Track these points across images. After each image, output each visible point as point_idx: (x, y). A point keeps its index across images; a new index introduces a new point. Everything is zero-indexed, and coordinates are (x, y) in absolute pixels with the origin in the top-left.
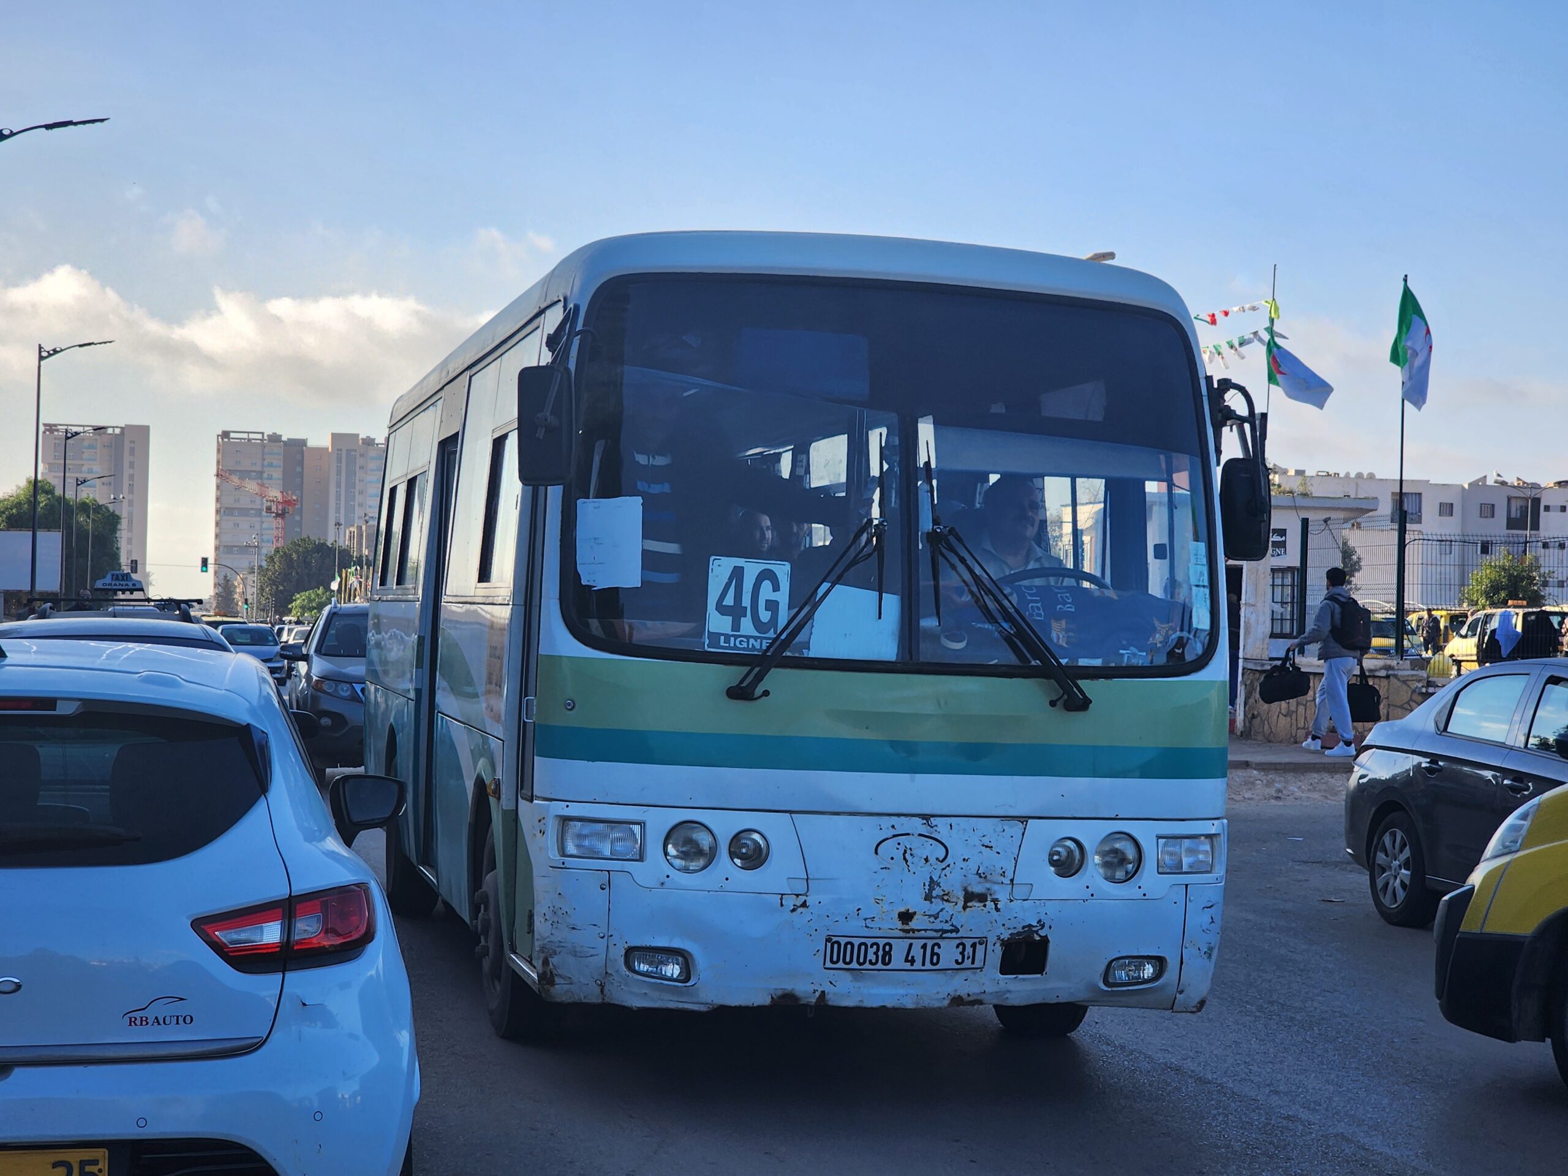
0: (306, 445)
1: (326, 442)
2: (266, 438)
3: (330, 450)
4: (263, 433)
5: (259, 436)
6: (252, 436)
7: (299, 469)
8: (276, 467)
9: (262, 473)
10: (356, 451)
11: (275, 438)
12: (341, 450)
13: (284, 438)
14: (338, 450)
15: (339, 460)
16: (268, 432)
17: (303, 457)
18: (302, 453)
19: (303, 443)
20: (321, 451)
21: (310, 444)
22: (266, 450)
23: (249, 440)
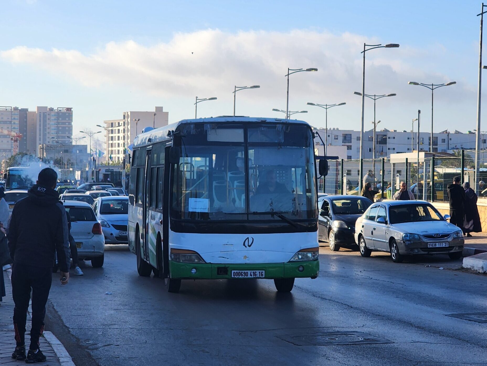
0: (28, 111)
1: (35, 110)
2: (12, 108)
3: (37, 113)
4: (11, 107)
5: (10, 108)
6: (7, 108)
7: (25, 120)
8: (16, 119)
9: (11, 122)
10: (46, 113)
11: (16, 109)
12: (41, 113)
13: (20, 108)
14: (40, 113)
15: (40, 116)
16: (13, 106)
17: (27, 115)
18: (26, 114)
19: (27, 110)
20: (33, 113)
21: (29, 110)
22: (13, 113)
23: (6, 109)
